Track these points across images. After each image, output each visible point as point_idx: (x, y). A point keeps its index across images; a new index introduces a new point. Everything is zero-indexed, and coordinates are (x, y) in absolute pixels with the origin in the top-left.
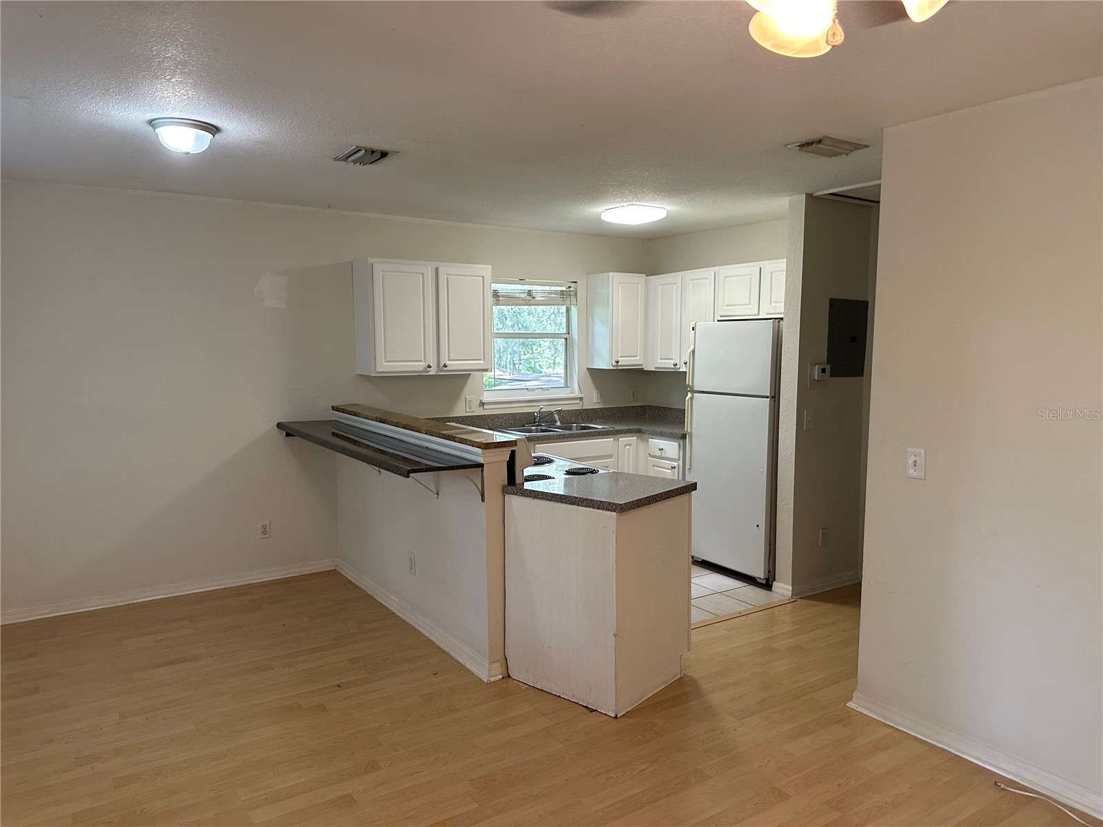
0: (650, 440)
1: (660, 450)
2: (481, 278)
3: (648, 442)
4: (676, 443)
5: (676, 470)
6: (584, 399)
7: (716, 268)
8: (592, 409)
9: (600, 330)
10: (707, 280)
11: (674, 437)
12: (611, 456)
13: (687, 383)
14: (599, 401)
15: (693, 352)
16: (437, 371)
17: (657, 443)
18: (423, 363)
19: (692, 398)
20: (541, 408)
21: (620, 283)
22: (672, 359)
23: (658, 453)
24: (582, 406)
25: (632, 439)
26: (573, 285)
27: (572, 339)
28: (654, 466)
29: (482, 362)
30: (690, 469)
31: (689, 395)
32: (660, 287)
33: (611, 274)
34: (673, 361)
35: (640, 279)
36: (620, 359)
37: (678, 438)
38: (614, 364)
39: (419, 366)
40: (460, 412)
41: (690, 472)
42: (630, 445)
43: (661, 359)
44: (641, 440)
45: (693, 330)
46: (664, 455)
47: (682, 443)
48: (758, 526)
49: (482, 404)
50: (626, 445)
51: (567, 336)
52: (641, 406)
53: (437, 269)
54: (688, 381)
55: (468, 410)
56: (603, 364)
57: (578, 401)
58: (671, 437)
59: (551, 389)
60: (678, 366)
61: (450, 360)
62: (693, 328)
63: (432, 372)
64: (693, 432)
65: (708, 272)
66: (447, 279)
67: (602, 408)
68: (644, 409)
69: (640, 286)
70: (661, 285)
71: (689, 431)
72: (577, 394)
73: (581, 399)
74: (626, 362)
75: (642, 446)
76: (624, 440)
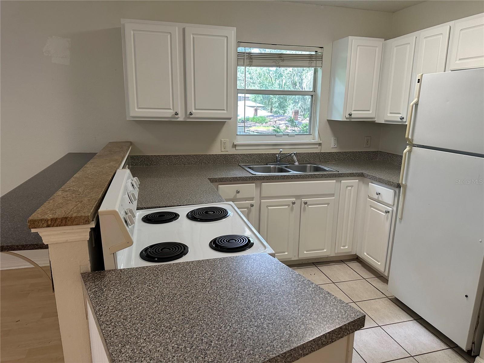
0: (370, 183)
1: (377, 195)
2: (226, 39)
3: (368, 184)
4: (392, 191)
5: (390, 215)
6: (322, 144)
7: (451, 23)
8: (329, 153)
9: (339, 88)
10: (441, 36)
11: (391, 185)
12: (333, 195)
13: (406, 136)
14: (336, 146)
15: (417, 104)
16: (184, 118)
17: (376, 188)
18: (172, 111)
19: (410, 152)
20: (281, 151)
21: (358, 46)
22: (400, 113)
23: (376, 197)
24: (321, 151)
25: (354, 182)
26: (319, 50)
27: (316, 95)
28: (371, 206)
29: (225, 112)
30: (401, 219)
31: (408, 148)
32: (395, 49)
33: (350, 38)
34: (400, 115)
35: (378, 43)
36: (353, 112)
37: (394, 186)
38: (348, 116)
39: (168, 113)
40: (216, 150)
41: (400, 222)
42: (352, 186)
43: (391, 113)
44: (363, 183)
45: (418, 82)
46: (380, 199)
47: (397, 191)
48: (466, 296)
49: (235, 146)
50: (347, 187)
51: (312, 93)
52: (373, 152)
53: (184, 30)
54: (408, 134)
55: (223, 150)
56: (339, 116)
57: (317, 146)
58: (388, 184)
59: (296, 136)
60: (404, 120)
61: (196, 109)
62: (419, 80)
63: (181, 117)
64: (409, 184)
65: (443, 29)
66: (194, 38)
67: (338, 152)
68: (376, 154)
69: (377, 49)
70: (396, 46)
71: (403, 183)
72: (317, 140)
73: (320, 144)
74: (358, 115)
75: (363, 187)
76: (345, 182)
